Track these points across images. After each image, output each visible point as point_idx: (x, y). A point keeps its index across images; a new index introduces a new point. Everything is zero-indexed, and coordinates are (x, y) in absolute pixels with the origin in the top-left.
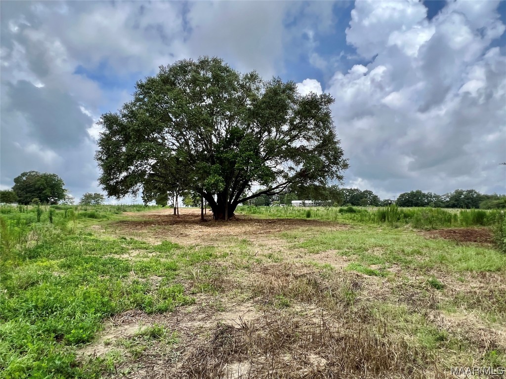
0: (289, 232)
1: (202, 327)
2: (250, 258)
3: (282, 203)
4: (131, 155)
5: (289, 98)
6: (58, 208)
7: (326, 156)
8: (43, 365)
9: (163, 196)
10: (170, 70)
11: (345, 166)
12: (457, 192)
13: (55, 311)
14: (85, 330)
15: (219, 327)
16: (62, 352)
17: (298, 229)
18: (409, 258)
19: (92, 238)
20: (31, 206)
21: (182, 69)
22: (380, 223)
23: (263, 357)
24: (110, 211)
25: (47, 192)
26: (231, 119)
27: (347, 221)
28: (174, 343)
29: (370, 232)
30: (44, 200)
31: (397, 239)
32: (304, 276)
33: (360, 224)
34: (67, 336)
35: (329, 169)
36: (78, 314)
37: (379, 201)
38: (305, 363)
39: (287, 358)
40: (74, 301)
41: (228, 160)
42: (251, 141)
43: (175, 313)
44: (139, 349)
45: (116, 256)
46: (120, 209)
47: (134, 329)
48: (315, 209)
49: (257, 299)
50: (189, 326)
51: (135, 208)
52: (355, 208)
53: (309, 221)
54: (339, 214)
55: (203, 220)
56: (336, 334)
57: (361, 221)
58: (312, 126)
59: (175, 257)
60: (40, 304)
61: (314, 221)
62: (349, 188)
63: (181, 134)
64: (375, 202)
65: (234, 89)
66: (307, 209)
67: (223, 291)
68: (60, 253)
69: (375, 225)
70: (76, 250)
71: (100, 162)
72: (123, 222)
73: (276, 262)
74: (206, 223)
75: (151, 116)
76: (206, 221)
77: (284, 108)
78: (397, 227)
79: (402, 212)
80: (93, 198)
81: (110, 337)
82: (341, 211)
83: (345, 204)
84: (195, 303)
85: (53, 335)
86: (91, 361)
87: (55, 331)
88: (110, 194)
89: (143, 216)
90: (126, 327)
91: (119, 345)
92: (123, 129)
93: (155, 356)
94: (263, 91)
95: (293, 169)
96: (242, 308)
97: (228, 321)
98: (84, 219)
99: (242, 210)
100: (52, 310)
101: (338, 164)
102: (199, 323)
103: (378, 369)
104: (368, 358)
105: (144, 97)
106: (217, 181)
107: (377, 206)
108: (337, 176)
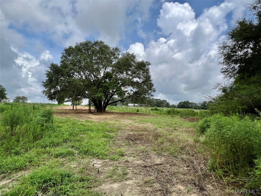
0: (131, 118)
3: (123, 105)
7: (147, 86)
10: (81, 44)
11: (154, 91)
12: (204, 102)
22: (168, 115)
27: (154, 114)
33: (160, 115)
35: (148, 92)
37: (170, 105)
48: (140, 108)
52: (158, 108)
53: (138, 113)
54: (151, 111)
55: (90, 112)
57: (160, 114)
58: (142, 73)
61: (140, 114)
62: (156, 98)
64: (168, 105)
66: (136, 108)
69: (165, 116)
78: (173, 117)
79: (177, 111)
80: (21, 99)
82: (152, 109)
83: (154, 106)
95: (132, 90)
101: (151, 90)
106: (101, 95)
107: (168, 108)
108: (151, 95)
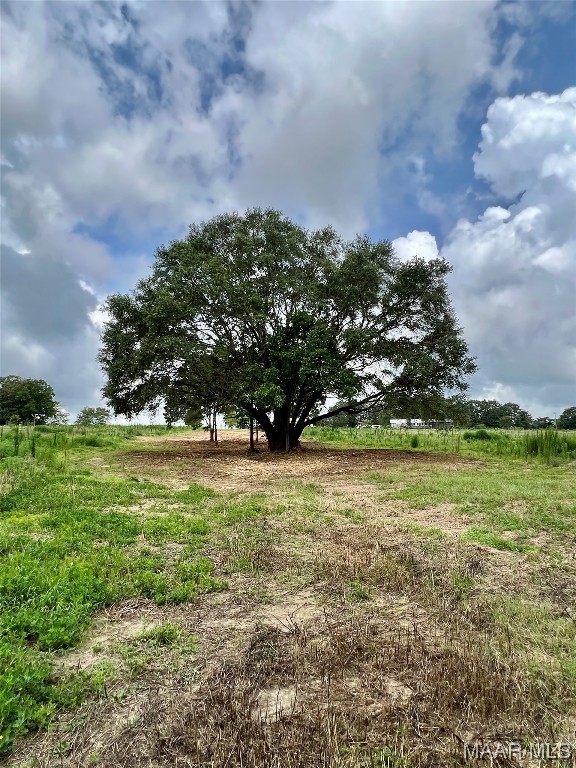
0: (382, 472)
1: (233, 629)
2: (317, 516)
3: (375, 422)
4: (147, 355)
5: (381, 267)
6: (45, 430)
7: (441, 352)
8: (8, 681)
9: (195, 413)
10: (205, 230)
11: (471, 368)
13: (30, 597)
14: (68, 628)
15: (258, 629)
16: (33, 663)
17: (397, 466)
18: (567, 521)
19: (90, 478)
20: (8, 427)
21: (223, 226)
22: (529, 457)
23: (318, 681)
24: (118, 434)
25: (31, 405)
26: (295, 298)
27: (476, 453)
28: (191, 652)
29: (511, 473)
30: (26, 418)
31: (553, 487)
32: (396, 548)
33: (496, 458)
34: (42, 637)
35: (446, 374)
36: (60, 603)
37: (530, 420)
38: (380, 694)
39: (354, 683)
40: (55, 582)
41: (290, 360)
42: (323, 333)
43: (197, 604)
44: (140, 660)
45: (122, 510)
46: (133, 432)
47: (136, 629)
48: (426, 432)
49: (320, 585)
50: (216, 626)
51: (154, 431)
52: (489, 431)
53: (416, 452)
54: (464, 442)
55: (253, 451)
56: (432, 648)
57: (499, 453)
58: (418, 308)
59: (206, 512)
60: (10, 587)
61: (423, 453)
62: (481, 399)
63: (221, 322)
64: (523, 421)
65: (300, 255)
66: (414, 432)
67: (271, 571)
68: (44, 502)
69: (520, 461)
70: (65, 499)
71: (104, 365)
72: (136, 452)
73: (356, 523)
74: (256, 456)
75: (177, 297)
76: (256, 451)
77: (373, 281)
78: (555, 465)
79: (565, 440)
80: (96, 415)
81: (102, 640)
82: (467, 437)
83: (474, 424)
84: (228, 590)
85: (24, 634)
86: (72, 677)
87: (27, 629)
88: (118, 412)
89: (165, 443)
90: (126, 624)
91: (112, 653)
92: (136, 318)
93: (162, 673)
94: (342, 257)
95: (390, 372)
96: (297, 599)
97: (274, 621)
98: (80, 447)
99: (313, 434)
100: (25, 596)
101: (458, 365)
102: (230, 621)
103: (488, 711)
104: (475, 690)
105: (167, 271)
106: (272, 392)
107: (526, 428)
108: (459, 384)
